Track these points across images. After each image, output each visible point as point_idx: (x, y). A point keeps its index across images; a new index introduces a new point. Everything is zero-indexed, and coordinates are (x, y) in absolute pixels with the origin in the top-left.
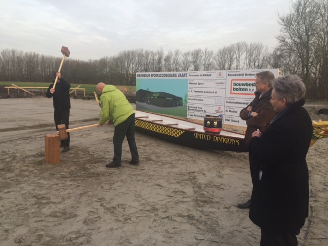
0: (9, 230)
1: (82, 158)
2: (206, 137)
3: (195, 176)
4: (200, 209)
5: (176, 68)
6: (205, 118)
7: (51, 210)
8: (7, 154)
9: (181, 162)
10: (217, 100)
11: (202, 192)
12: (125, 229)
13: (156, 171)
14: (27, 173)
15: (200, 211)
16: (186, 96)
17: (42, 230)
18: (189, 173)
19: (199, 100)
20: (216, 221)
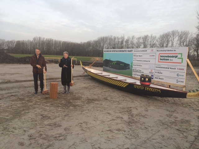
0: (26, 131)
1: (69, 97)
2: (141, 88)
3: (131, 110)
4: (130, 127)
5: (132, 47)
6: (141, 76)
7: (48, 122)
8: (30, 93)
9: (124, 101)
10: (150, 65)
11: (133, 119)
12: (85, 134)
13: (109, 106)
14: (39, 103)
15: (129, 128)
16: (132, 63)
17: (43, 132)
18: (128, 108)
19: (139, 66)
20: (137, 134)
